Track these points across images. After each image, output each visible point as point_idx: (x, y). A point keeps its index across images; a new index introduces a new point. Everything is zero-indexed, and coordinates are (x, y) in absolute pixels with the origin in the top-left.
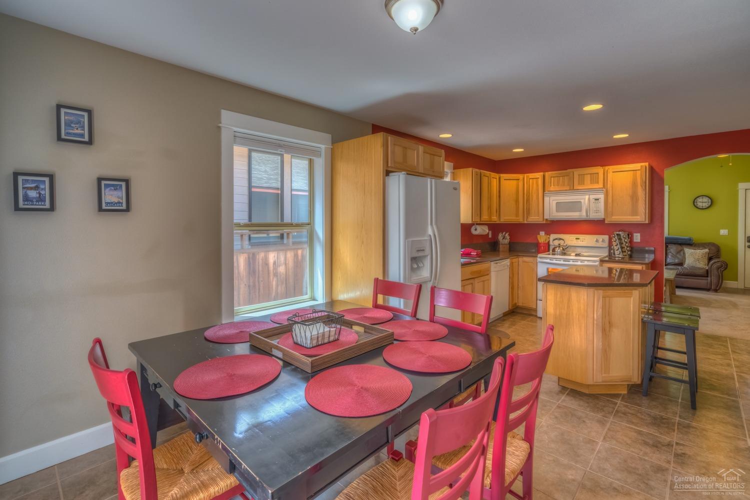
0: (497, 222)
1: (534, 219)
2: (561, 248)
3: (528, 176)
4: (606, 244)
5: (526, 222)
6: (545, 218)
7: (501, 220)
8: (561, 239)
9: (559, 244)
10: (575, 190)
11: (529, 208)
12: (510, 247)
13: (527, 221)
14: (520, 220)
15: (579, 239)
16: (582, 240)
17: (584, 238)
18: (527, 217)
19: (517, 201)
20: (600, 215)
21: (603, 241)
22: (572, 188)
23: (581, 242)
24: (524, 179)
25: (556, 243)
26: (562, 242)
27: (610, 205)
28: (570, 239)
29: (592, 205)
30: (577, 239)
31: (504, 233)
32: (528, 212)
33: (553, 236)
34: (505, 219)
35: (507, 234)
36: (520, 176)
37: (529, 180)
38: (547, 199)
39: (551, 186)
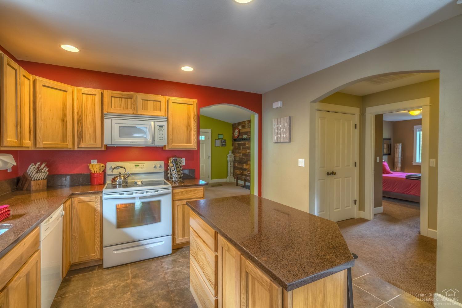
0: (30, 149)
1: (88, 144)
2: (122, 177)
3: (80, 90)
4: (163, 170)
5: (76, 148)
6: (105, 143)
7: (38, 146)
8: (121, 167)
9: (120, 173)
10: (139, 114)
11: (82, 131)
12: (48, 182)
13: (78, 147)
14: (69, 145)
15: (138, 166)
16: (141, 167)
17: (143, 165)
18: (79, 143)
19: (64, 120)
20: (164, 142)
21: (160, 166)
22: (135, 112)
23: (140, 169)
24: (73, 92)
25: (116, 172)
26: (122, 171)
27: (170, 133)
28: (130, 166)
29: (157, 131)
30: (135, 166)
31: (38, 164)
32: (81, 136)
33: (110, 165)
34: (44, 145)
35: (43, 165)
36: (69, 88)
37: (81, 94)
38: (107, 122)
39: (111, 107)
